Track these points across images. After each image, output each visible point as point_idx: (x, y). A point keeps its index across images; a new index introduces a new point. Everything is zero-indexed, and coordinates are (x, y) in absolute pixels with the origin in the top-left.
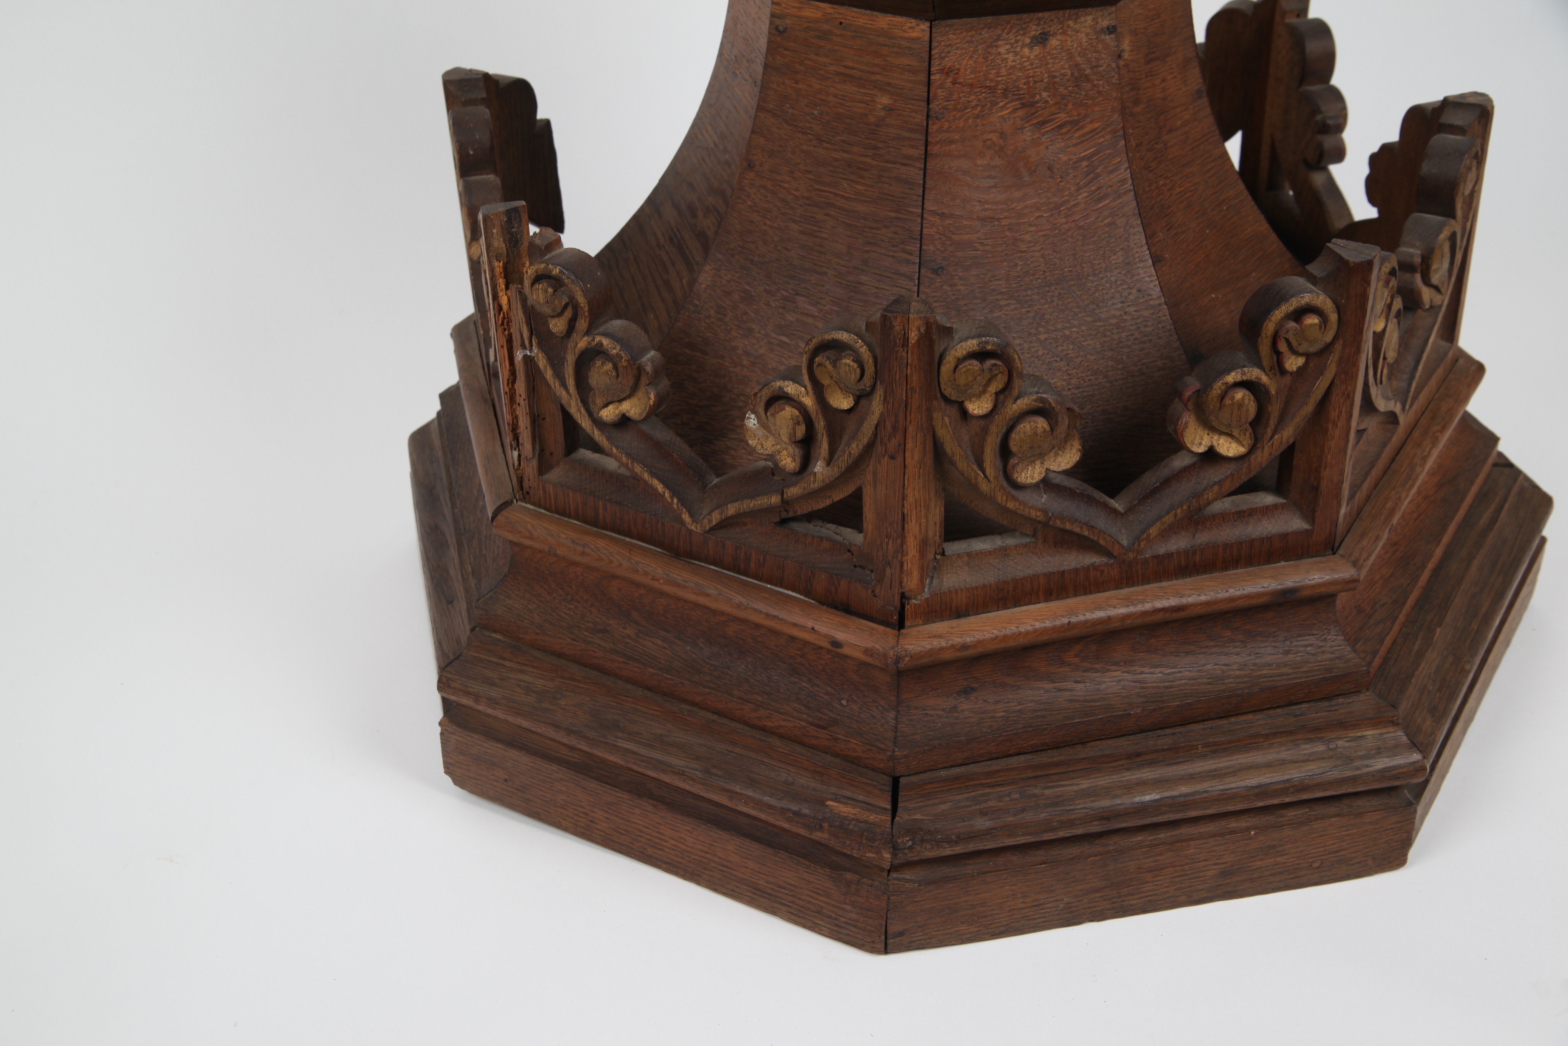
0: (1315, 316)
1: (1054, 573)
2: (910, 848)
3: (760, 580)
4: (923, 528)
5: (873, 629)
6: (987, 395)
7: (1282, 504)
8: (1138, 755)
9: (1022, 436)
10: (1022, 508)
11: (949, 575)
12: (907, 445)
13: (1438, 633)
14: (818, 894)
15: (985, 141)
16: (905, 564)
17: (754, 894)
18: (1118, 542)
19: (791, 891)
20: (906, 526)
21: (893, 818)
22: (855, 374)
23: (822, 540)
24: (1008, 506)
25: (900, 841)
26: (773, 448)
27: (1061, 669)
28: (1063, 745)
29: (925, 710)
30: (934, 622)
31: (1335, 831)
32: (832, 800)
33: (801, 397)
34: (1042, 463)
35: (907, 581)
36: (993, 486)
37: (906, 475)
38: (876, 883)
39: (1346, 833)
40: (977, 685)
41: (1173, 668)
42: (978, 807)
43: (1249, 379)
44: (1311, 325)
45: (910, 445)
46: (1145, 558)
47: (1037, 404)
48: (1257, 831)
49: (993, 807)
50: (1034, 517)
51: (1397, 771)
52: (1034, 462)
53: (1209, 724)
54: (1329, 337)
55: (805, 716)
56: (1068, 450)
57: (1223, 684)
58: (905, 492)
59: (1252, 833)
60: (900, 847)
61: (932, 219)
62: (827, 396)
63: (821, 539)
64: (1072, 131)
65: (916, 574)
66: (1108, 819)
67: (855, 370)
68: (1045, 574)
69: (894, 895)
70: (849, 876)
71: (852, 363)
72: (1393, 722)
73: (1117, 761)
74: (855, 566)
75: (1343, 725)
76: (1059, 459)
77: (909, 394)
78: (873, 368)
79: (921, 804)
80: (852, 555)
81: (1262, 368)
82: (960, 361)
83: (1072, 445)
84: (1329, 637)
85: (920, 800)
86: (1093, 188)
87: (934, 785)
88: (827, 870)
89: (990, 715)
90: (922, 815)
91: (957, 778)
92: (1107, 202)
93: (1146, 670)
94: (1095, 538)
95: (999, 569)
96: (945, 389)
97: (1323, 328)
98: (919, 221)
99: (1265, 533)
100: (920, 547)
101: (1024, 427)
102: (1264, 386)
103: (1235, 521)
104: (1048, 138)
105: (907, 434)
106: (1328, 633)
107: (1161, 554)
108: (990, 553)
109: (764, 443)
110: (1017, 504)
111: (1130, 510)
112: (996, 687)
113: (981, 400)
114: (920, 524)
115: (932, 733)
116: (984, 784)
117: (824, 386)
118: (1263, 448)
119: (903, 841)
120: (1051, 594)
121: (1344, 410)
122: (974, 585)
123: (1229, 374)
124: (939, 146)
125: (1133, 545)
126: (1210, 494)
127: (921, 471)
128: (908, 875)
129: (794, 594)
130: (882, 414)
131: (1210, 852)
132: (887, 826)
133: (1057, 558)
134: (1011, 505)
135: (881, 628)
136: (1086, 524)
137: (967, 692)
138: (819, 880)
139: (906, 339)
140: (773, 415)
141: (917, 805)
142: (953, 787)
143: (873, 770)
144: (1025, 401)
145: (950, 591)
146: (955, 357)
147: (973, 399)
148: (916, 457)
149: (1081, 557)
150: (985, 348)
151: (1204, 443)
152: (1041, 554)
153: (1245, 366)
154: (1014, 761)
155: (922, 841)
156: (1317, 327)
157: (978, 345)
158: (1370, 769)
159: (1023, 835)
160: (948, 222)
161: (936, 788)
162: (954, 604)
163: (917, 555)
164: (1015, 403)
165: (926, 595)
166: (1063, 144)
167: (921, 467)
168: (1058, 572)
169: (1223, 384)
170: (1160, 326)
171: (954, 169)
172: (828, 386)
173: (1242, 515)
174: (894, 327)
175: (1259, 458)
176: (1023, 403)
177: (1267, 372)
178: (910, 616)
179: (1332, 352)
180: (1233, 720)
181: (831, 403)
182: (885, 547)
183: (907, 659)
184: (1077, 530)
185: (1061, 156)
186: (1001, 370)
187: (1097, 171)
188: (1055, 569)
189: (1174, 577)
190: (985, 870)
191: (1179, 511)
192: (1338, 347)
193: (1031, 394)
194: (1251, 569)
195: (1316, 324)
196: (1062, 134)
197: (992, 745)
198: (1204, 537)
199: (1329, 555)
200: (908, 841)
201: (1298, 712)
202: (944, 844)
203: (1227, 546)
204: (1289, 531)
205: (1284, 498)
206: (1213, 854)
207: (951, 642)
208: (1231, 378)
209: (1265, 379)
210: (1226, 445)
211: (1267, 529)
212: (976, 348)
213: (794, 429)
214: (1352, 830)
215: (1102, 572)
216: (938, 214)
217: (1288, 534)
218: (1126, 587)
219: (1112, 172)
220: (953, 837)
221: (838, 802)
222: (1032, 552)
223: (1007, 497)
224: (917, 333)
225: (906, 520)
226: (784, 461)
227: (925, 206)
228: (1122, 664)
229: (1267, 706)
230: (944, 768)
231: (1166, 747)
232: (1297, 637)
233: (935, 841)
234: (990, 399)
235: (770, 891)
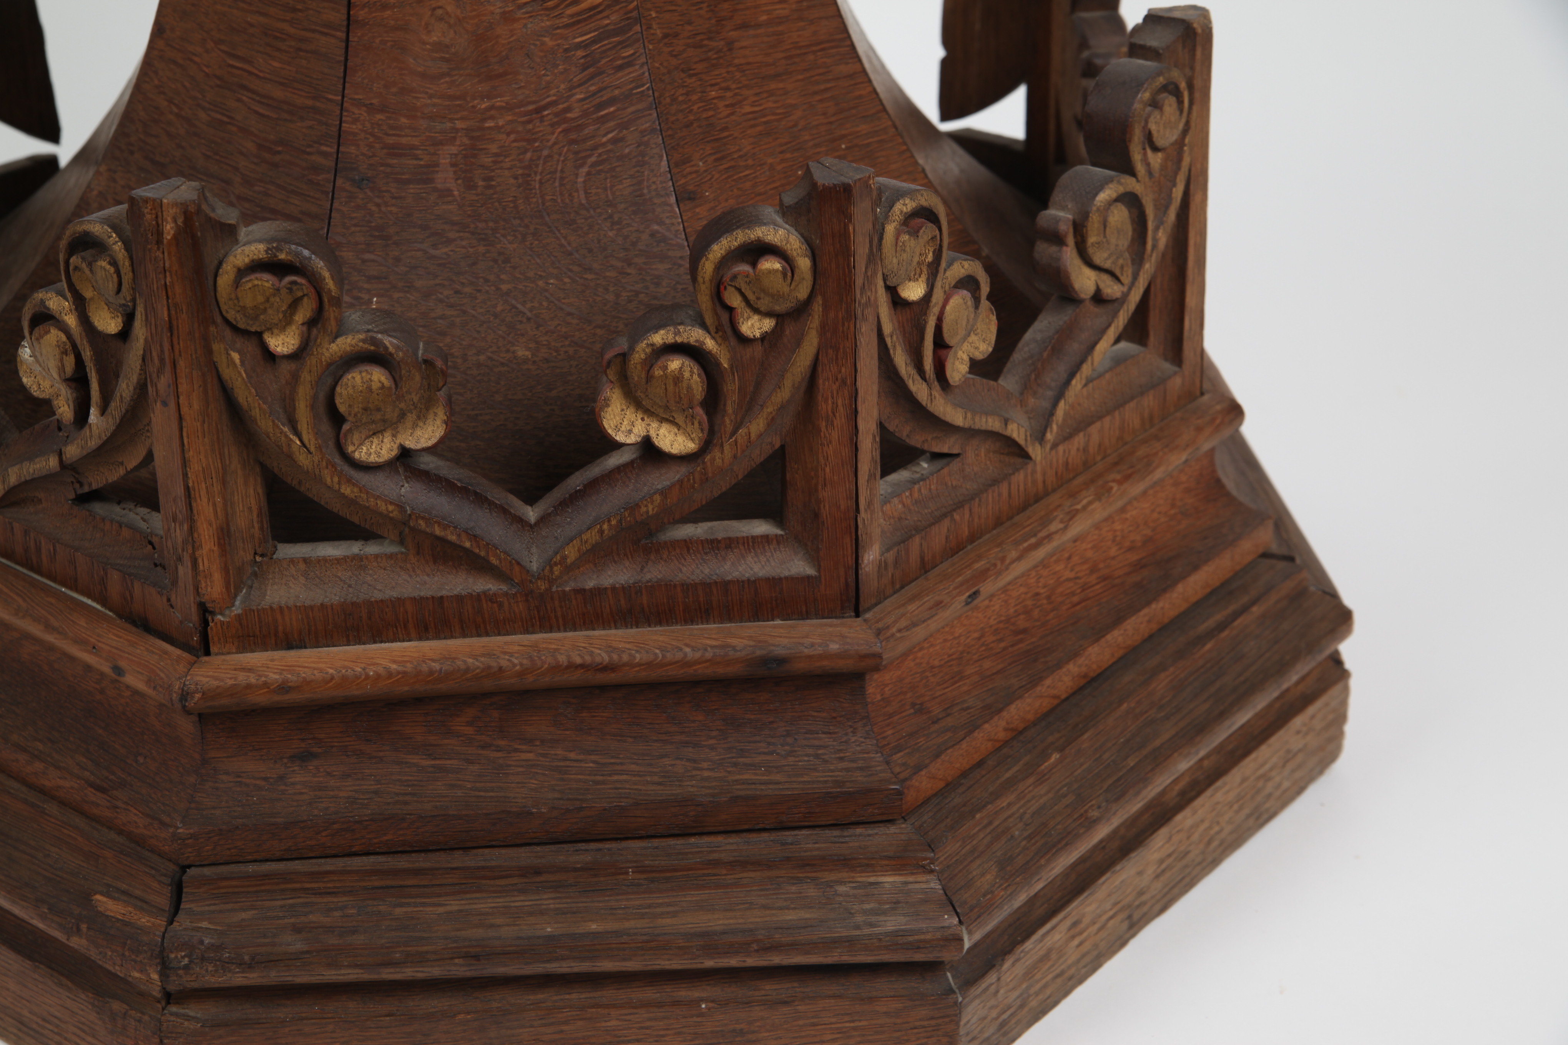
0: (777, 259)
1: (427, 598)
2: (186, 968)
3: (54, 580)
4: (219, 510)
5: (166, 653)
6: (294, 327)
7: (776, 535)
8: (538, 872)
9: (351, 391)
10: (364, 496)
11: (275, 587)
12: (179, 386)
13: (1052, 760)
14: (84, 1031)
15: (434, 9)
16: (200, 560)
17: (20, 1030)
18: (518, 563)
19: (57, 1026)
20: (194, 505)
21: (171, 922)
22: (113, 282)
23: (121, 527)
24: (342, 491)
25: (172, 956)
26: (51, 390)
27: (446, 741)
28: (434, 847)
29: (239, 777)
30: (253, 651)
31: (833, 1020)
32: (102, 894)
33: (63, 315)
34: (394, 436)
35: (206, 586)
36: (316, 459)
37: (185, 430)
38: (146, 1018)
39: (852, 1025)
40: (320, 750)
41: (613, 757)
42: (292, 920)
43: (685, 341)
44: (770, 272)
45: (183, 387)
46: (564, 591)
47: (366, 346)
48: (711, 1005)
49: (314, 922)
50: (385, 512)
51: (916, 937)
52: (381, 432)
53: (656, 842)
54: (802, 293)
55: (87, 774)
56: (430, 421)
57: (680, 786)
58: (187, 456)
59: (703, 1006)
60: (172, 965)
61: (356, 111)
62: (90, 314)
63: (121, 524)
64: (562, 6)
65: (217, 577)
66: (476, 957)
67: (112, 277)
68: (413, 599)
69: (168, 1038)
70: (116, 1006)
71: (108, 267)
72: (923, 867)
73: (506, 877)
74: (156, 565)
75: (846, 862)
76: (418, 432)
77: (173, 312)
78: (131, 274)
79: (212, 908)
80: (154, 548)
81: (704, 326)
82: (242, 272)
83: (436, 414)
84: (853, 739)
85: (213, 902)
86: (593, 88)
87: (234, 883)
88: (91, 995)
89: (332, 793)
90: (210, 923)
91: (267, 876)
92: (612, 109)
93: (572, 755)
94: (483, 554)
95: (350, 586)
96: (227, 312)
97: (789, 278)
98: (338, 112)
99: (747, 575)
100: (219, 539)
101: (353, 378)
102: (710, 353)
103: (706, 553)
104: (527, 13)
105: (178, 371)
106: (853, 732)
107: (587, 587)
108: (338, 561)
109: (41, 382)
110: (356, 490)
111: (543, 520)
112: (347, 756)
113: (287, 333)
114: (214, 505)
115: (240, 809)
116: (308, 889)
117: (86, 299)
118: (722, 445)
119: (176, 957)
120: (426, 629)
121: (840, 402)
122: (308, 603)
123: (657, 332)
124: (366, 10)
125: (543, 570)
126: (650, 507)
127: (206, 426)
128: (193, 1010)
129: (89, 602)
130: (146, 340)
131: (642, 1028)
132: (157, 933)
133: (436, 578)
134: (347, 490)
135: (175, 652)
136: (466, 531)
137: (304, 757)
138: (83, 1010)
139: (160, 233)
140: (37, 339)
141: (207, 908)
142: (263, 888)
143: (159, 855)
144: (349, 340)
145: (271, 608)
146: (234, 266)
147: (275, 331)
148: (196, 406)
149: (471, 580)
150: (276, 256)
151: (635, 430)
152: (414, 571)
153: (681, 324)
154: (357, 863)
155: (203, 959)
156: (780, 276)
157: (266, 251)
158: (876, 930)
159: (349, 966)
160: (379, 116)
161: (236, 887)
162: (280, 628)
163: (216, 548)
164: (333, 342)
165: (237, 608)
166: (548, 23)
167: (204, 421)
168: (433, 597)
169: (648, 345)
170: (680, 287)
171: (389, 44)
172: (92, 299)
173: (714, 546)
174: (144, 215)
175: (718, 462)
176: (345, 344)
177: (713, 334)
178: (216, 639)
179: (810, 314)
180: (693, 840)
181: (96, 324)
182: (173, 535)
183: (198, 696)
184: (453, 538)
185: (546, 39)
186: (306, 292)
187: (599, 65)
188: (429, 594)
189: (613, 625)
190: (304, 1015)
191: (605, 527)
192: (817, 307)
193: (358, 332)
194: (728, 625)
195: (777, 270)
196: (547, 9)
197: (324, 834)
198: (656, 572)
199: (851, 617)
200: (183, 957)
201: (790, 840)
202: (233, 967)
203: (688, 587)
204: (782, 576)
205: (783, 529)
206: (648, 1032)
207: (263, 679)
208: (659, 338)
209: (710, 344)
210: (670, 437)
211: (752, 569)
212: (262, 255)
213: (61, 360)
214: (860, 1021)
215: (501, 605)
216: (365, 105)
217: (780, 579)
218: (541, 632)
219: (620, 68)
220: (246, 958)
221: (108, 897)
222: (401, 567)
223: (340, 478)
224: (173, 225)
225: (192, 496)
226: (62, 409)
227: (346, 92)
228: (538, 743)
229: (746, 827)
230: (255, 861)
231: (579, 866)
232: (806, 733)
233: (219, 960)
234: (297, 332)
235: (34, 1026)
